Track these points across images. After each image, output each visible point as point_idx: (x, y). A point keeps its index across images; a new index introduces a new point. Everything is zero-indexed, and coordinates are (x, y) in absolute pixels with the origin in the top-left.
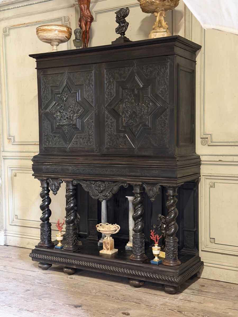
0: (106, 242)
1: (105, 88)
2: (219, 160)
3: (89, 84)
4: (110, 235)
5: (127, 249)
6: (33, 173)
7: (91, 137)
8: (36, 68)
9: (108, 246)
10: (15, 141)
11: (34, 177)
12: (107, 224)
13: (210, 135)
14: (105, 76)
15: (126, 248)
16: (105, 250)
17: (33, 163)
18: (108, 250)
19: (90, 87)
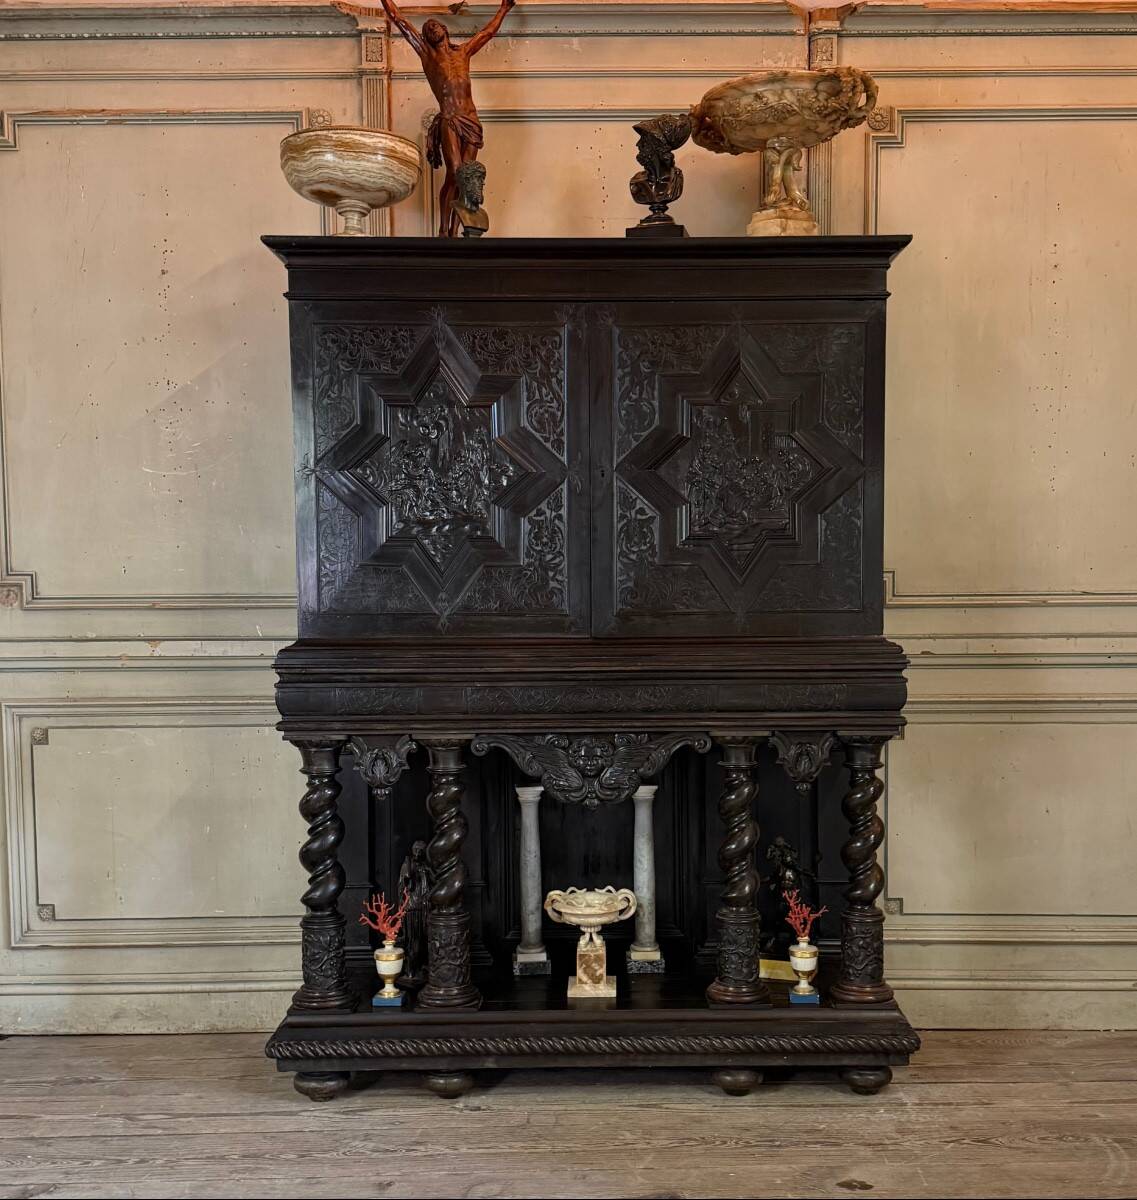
0: (592, 955)
1: (618, 393)
2: (923, 653)
3: (546, 377)
4: (600, 928)
5: (635, 971)
6: (279, 718)
7: (551, 574)
8: (285, 295)
9: (597, 968)
10: (37, 594)
11: (282, 733)
12: (573, 892)
13: (891, 575)
14: (618, 349)
15: (632, 969)
16: (586, 983)
17: (277, 679)
18: (598, 983)
19: (552, 389)
